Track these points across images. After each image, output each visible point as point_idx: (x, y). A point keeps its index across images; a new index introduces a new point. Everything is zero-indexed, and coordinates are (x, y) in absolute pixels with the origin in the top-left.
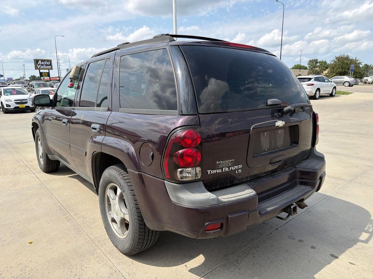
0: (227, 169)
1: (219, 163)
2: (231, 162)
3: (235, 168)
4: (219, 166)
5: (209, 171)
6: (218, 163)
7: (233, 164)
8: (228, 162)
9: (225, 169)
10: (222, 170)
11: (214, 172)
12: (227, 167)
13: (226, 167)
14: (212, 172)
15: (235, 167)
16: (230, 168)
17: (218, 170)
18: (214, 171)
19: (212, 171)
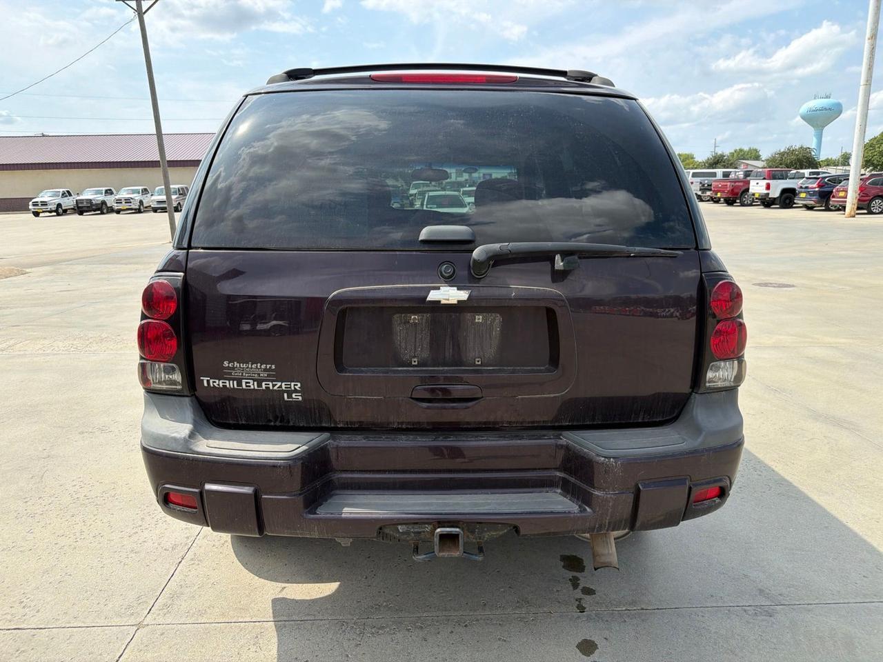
0: (253, 385)
1: (230, 365)
2: (265, 370)
3: (277, 386)
4: (230, 374)
5: (205, 379)
6: (227, 365)
7: (273, 376)
8: (258, 368)
9: (249, 383)
10: (239, 384)
11: (219, 385)
12: (254, 380)
13: (250, 379)
14: (214, 382)
15: (279, 384)
16: (264, 383)
17: (227, 382)
18: (217, 381)
19: (211, 381)
